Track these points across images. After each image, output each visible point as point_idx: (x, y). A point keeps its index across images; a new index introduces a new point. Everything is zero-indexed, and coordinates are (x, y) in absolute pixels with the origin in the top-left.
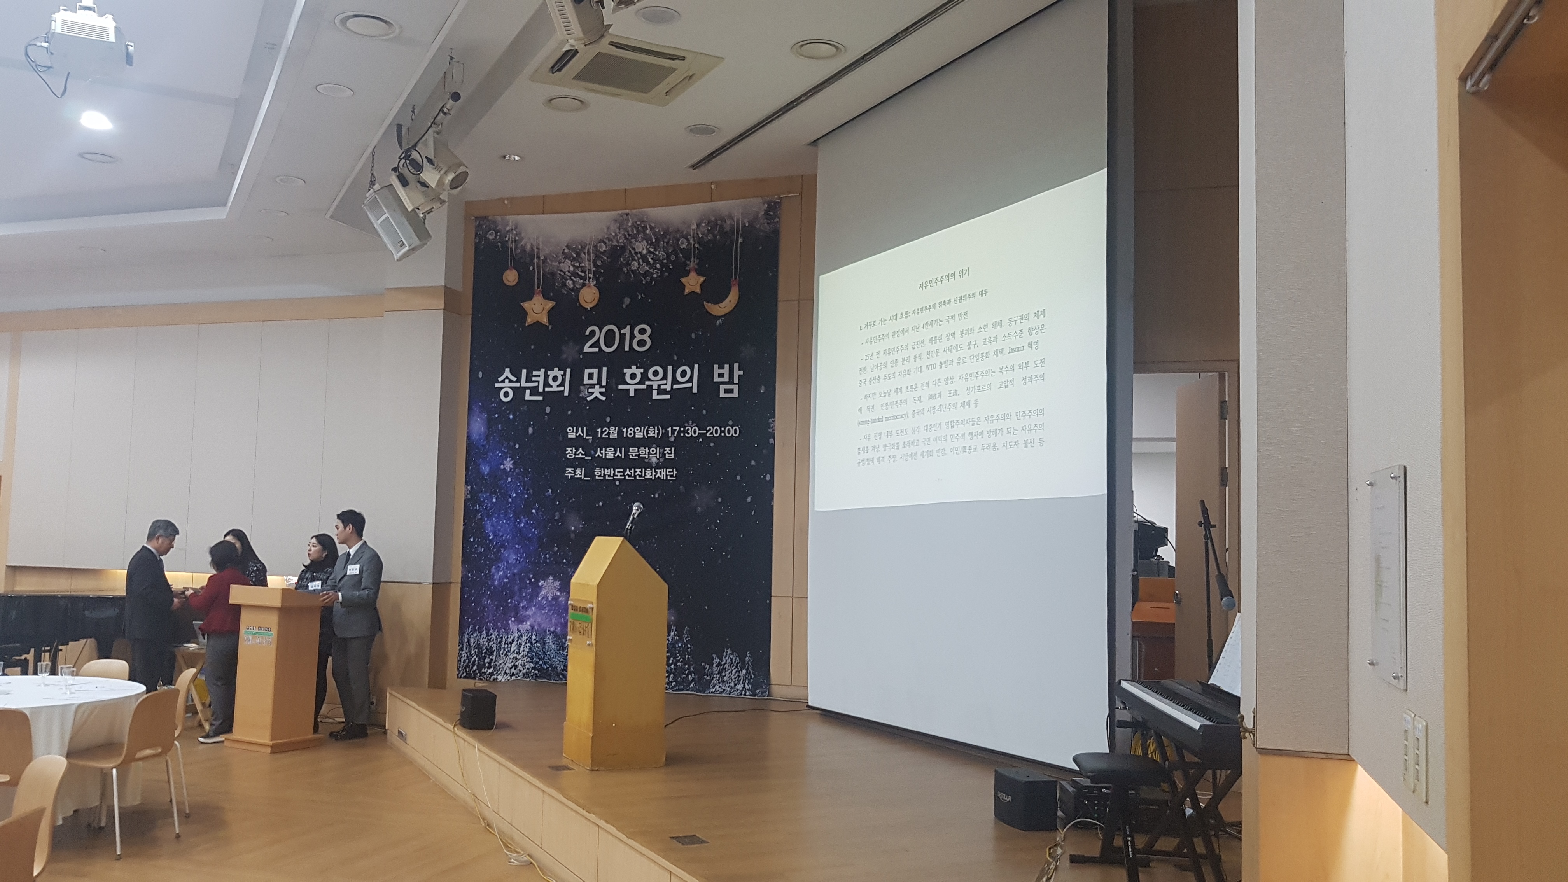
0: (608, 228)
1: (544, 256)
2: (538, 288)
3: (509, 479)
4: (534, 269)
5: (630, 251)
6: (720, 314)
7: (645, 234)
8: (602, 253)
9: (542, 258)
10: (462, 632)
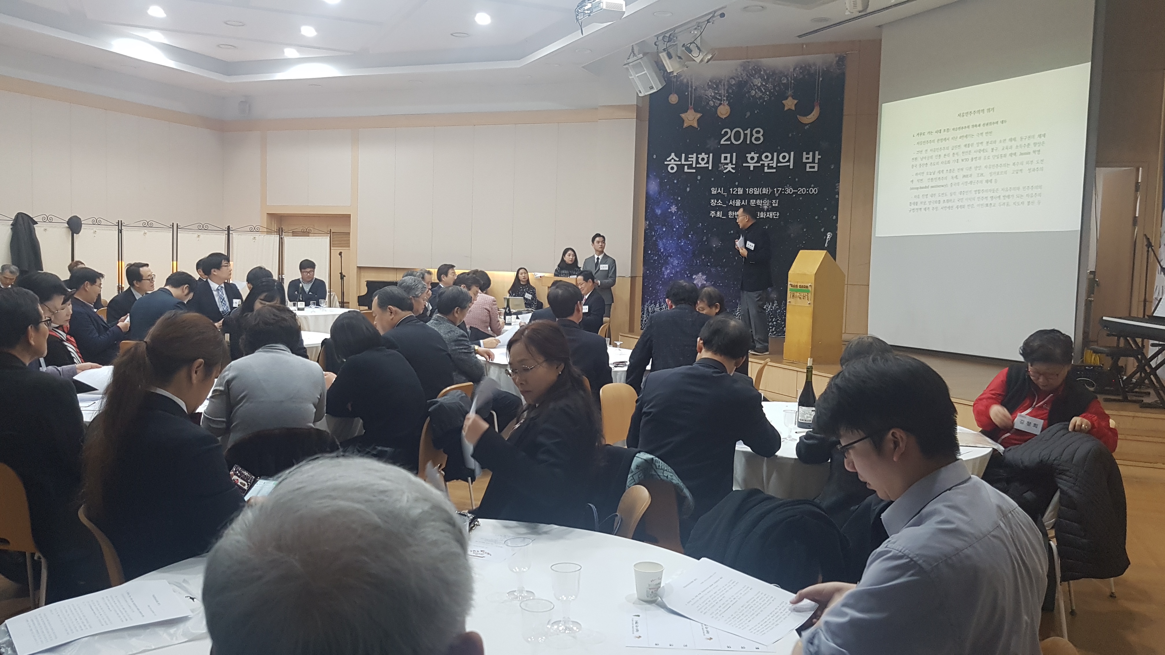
0: (736, 70)
1: (696, 87)
2: (691, 105)
3: (674, 218)
4: (688, 94)
5: (750, 85)
6: (807, 123)
7: (760, 74)
8: (732, 85)
9: (694, 88)
10: (643, 304)
